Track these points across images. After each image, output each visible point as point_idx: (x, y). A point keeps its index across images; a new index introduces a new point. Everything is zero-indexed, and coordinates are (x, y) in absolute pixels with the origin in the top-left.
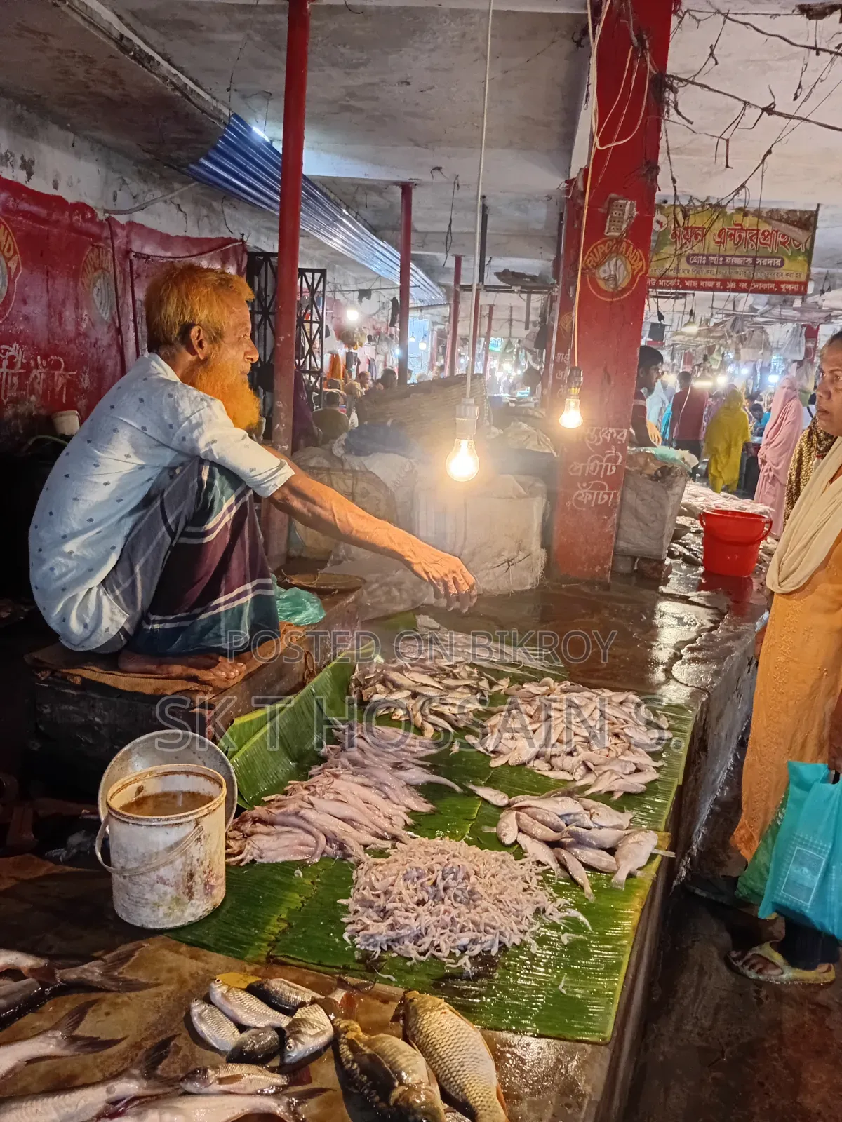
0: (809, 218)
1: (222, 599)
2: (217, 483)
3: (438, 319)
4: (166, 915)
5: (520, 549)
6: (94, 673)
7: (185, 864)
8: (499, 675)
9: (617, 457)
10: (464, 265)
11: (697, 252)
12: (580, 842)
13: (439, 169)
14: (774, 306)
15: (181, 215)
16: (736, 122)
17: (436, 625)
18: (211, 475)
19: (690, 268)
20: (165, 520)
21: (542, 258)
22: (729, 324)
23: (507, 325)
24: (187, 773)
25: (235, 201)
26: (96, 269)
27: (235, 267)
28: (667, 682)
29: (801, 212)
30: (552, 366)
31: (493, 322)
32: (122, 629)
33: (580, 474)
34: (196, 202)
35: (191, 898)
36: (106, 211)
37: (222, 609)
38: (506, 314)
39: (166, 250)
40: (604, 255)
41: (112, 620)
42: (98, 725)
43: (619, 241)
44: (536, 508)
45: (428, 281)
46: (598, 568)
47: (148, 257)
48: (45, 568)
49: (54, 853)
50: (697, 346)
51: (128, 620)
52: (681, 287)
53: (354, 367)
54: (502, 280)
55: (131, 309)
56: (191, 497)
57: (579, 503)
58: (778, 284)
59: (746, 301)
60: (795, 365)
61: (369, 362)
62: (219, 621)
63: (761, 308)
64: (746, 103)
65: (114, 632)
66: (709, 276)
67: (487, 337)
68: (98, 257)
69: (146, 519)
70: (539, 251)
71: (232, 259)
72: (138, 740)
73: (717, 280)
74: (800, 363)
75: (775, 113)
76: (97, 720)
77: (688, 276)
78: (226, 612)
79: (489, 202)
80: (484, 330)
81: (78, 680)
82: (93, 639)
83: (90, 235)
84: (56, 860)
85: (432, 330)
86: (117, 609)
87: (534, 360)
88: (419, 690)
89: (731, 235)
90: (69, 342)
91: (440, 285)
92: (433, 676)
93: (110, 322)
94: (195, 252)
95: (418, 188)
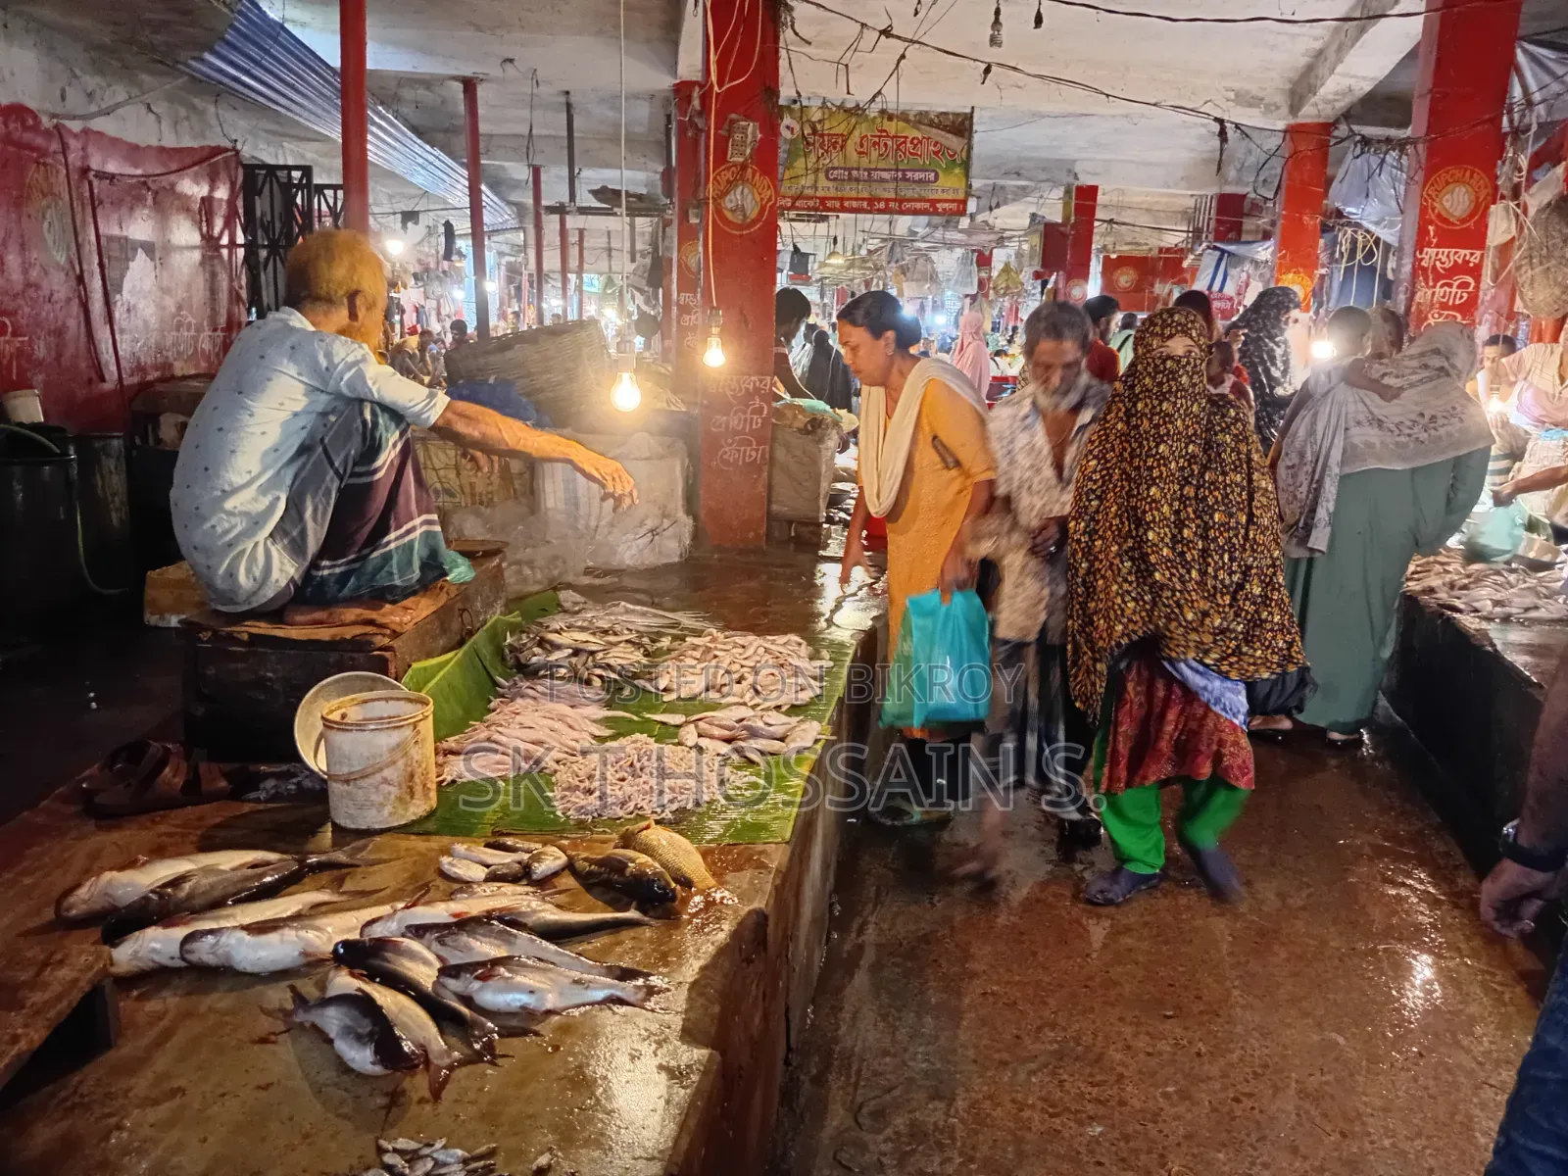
0: (963, 122)
1: (392, 536)
2: (381, 421)
3: (506, 249)
4: (391, 814)
5: (664, 516)
6: (263, 628)
7: (406, 765)
8: (660, 635)
9: (762, 408)
10: (543, 177)
11: (836, 164)
12: (754, 733)
13: (511, 61)
14: (936, 227)
15: (152, 117)
16: (853, 47)
17: (582, 599)
18: (374, 414)
19: (830, 184)
20: (332, 464)
21: (646, 170)
22: (885, 252)
23: (605, 255)
24: (387, 699)
25: (232, 100)
26: (44, 196)
27: (228, 185)
28: (829, 627)
29: (954, 114)
30: (675, 309)
31: (585, 252)
32: (292, 580)
33: (723, 429)
34: (171, 99)
35: (412, 797)
36: (54, 116)
37: (392, 546)
38: (603, 242)
39: (136, 167)
40: (729, 182)
41: (281, 570)
42: (270, 679)
43: (744, 167)
44: (677, 469)
45: (495, 199)
46: (751, 535)
47: (112, 177)
48: (208, 525)
49: (252, 795)
50: (852, 280)
51: (297, 570)
52: (819, 209)
53: (397, 318)
54: (600, 201)
55: (94, 248)
56: (357, 439)
57: (727, 463)
58: (933, 202)
59: (904, 223)
60: (968, 301)
61: (417, 310)
62: (391, 558)
63: (922, 231)
64: (863, 25)
65: (283, 583)
66: (854, 194)
67: (580, 271)
68: (47, 179)
69: (308, 467)
70: (642, 160)
71: (223, 175)
72: (324, 682)
73: (863, 199)
74: (974, 298)
75: (893, 36)
76: (270, 674)
77: (828, 195)
78: (397, 548)
79: (573, 99)
80: (573, 263)
81: (245, 637)
82: (261, 592)
83: (33, 148)
84: (258, 800)
85: (499, 265)
86: (287, 559)
87: (647, 302)
88: (581, 646)
89: (875, 144)
90: (15, 296)
91: (509, 203)
92: (594, 634)
93: (67, 266)
94: (174, 167)
95: (484, 84)
